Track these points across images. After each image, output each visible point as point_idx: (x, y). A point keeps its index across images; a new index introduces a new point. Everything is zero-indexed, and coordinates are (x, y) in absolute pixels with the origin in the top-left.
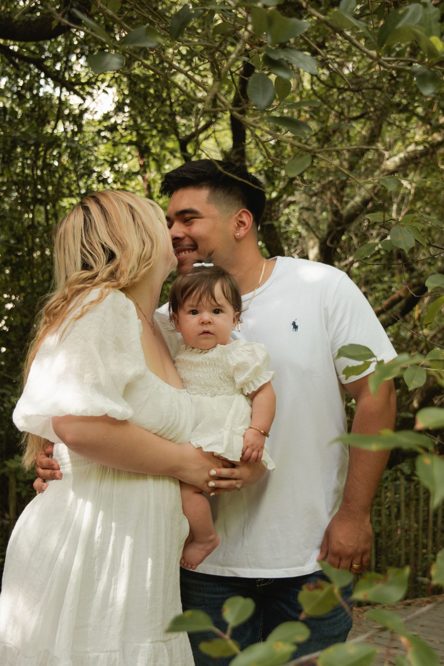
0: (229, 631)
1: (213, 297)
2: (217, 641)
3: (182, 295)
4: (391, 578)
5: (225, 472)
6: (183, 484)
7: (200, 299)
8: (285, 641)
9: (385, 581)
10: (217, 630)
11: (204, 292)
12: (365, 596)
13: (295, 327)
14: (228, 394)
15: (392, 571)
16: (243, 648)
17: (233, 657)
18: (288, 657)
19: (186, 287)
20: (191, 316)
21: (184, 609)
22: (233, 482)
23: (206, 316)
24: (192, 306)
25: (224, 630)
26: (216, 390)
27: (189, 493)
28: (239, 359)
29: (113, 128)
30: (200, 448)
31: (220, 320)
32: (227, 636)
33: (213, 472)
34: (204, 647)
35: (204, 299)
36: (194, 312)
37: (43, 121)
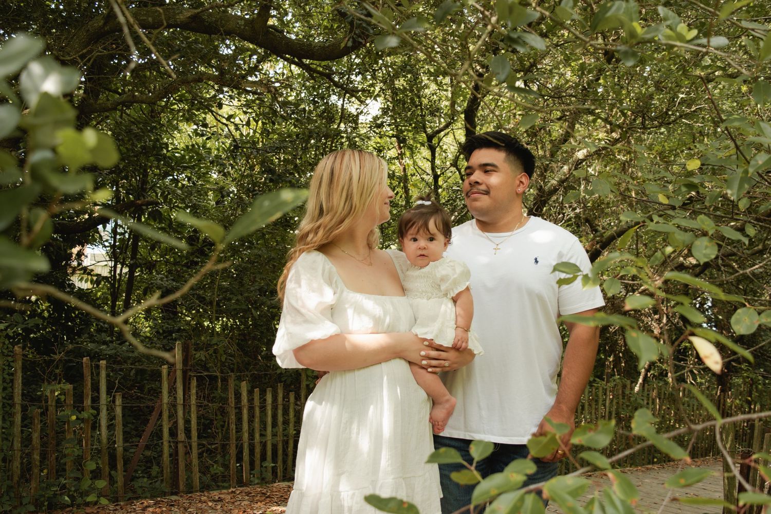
0: (474, 464)
1: (428, 230)
2: (465, 472)
3: (406, 228)
4: (600, 428)
5: (434, 353)
6: (410, 363)
7: (418, 231)
8: (518, 472)
9: (595, 430)
10: (465, 463)
11: (421, 226)
12: (580, 441)
13: (536, 261)
14: (439, 297)
15: (601, 422)
16: (484, 476)
17: (478, 483)
18: (520, 485)
19: (409, 221)
20: (412, 242)
21: (436, 448)
22: (442, 362)
23: (422, 243)
24: (412, 234)
25: (471, 464)
26: (430, 295)
27: (416, 369)
28: (444, 273)
29: (380, 126)
30: (417, 335)
31: (432, 246)
32: (473, 468)
33: (423, 353)
34: (455, 476)
35: (421, 231)
36: (415, 240)
37: (331, 120)
